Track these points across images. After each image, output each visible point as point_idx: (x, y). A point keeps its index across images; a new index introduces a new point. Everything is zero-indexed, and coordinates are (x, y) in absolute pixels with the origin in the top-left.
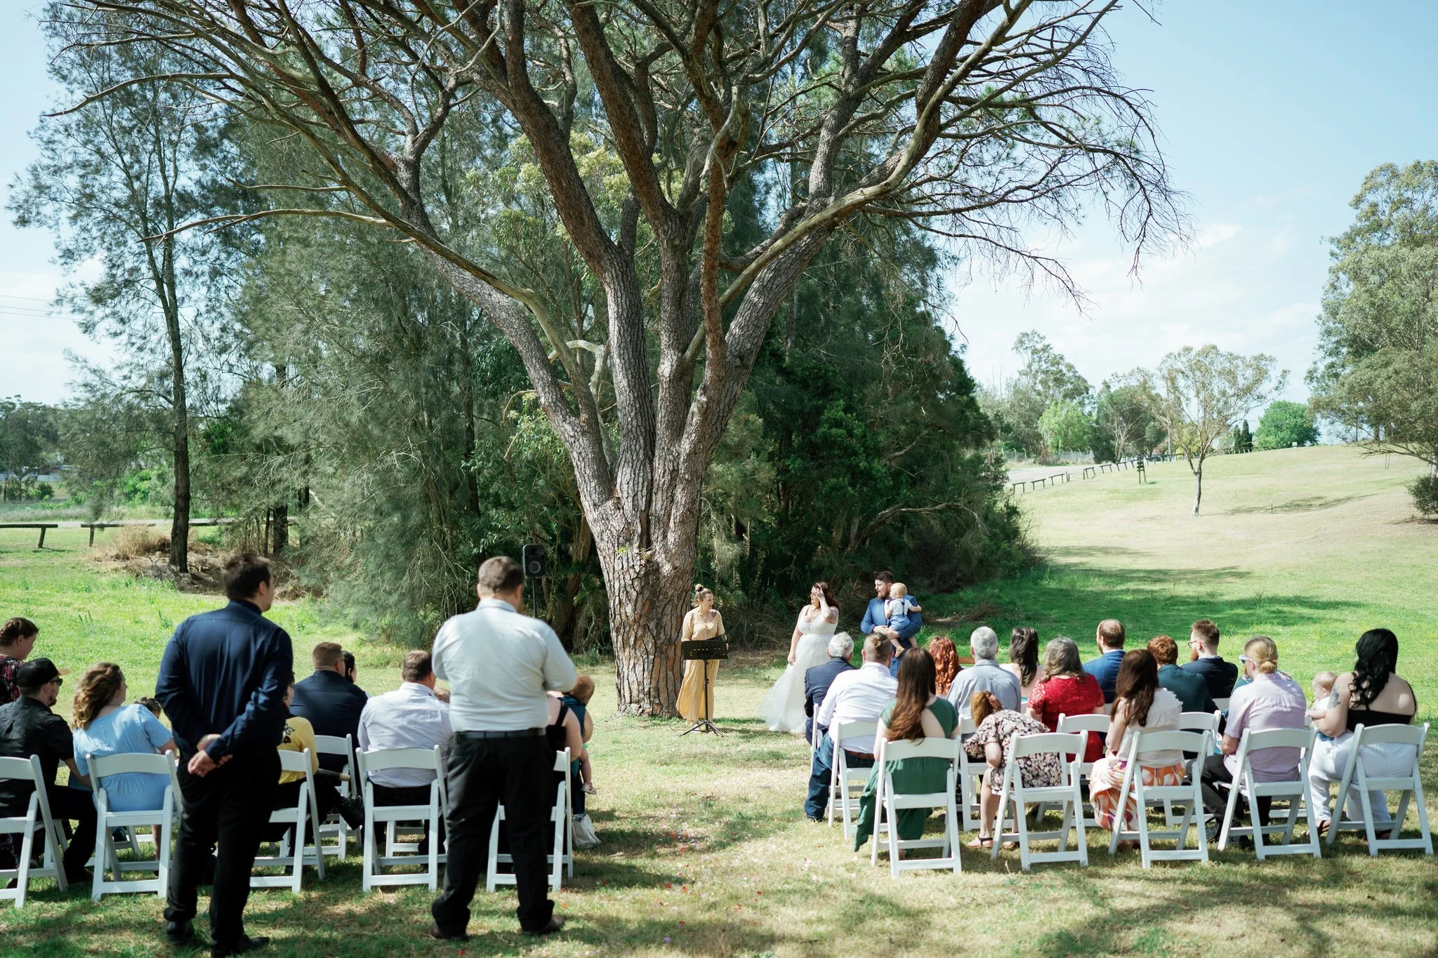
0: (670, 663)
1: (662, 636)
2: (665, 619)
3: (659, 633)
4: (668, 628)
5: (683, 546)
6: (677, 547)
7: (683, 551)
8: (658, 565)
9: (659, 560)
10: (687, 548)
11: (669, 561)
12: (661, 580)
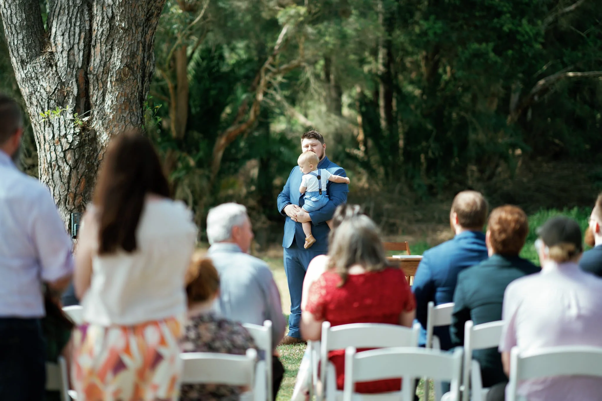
5: (123, 109)
6: (115, 111)
7: (123, 116)
8: (96, 133)
9: (97, 128)
10: (128, 112)
11: (107, 128)
12: (99, 152)
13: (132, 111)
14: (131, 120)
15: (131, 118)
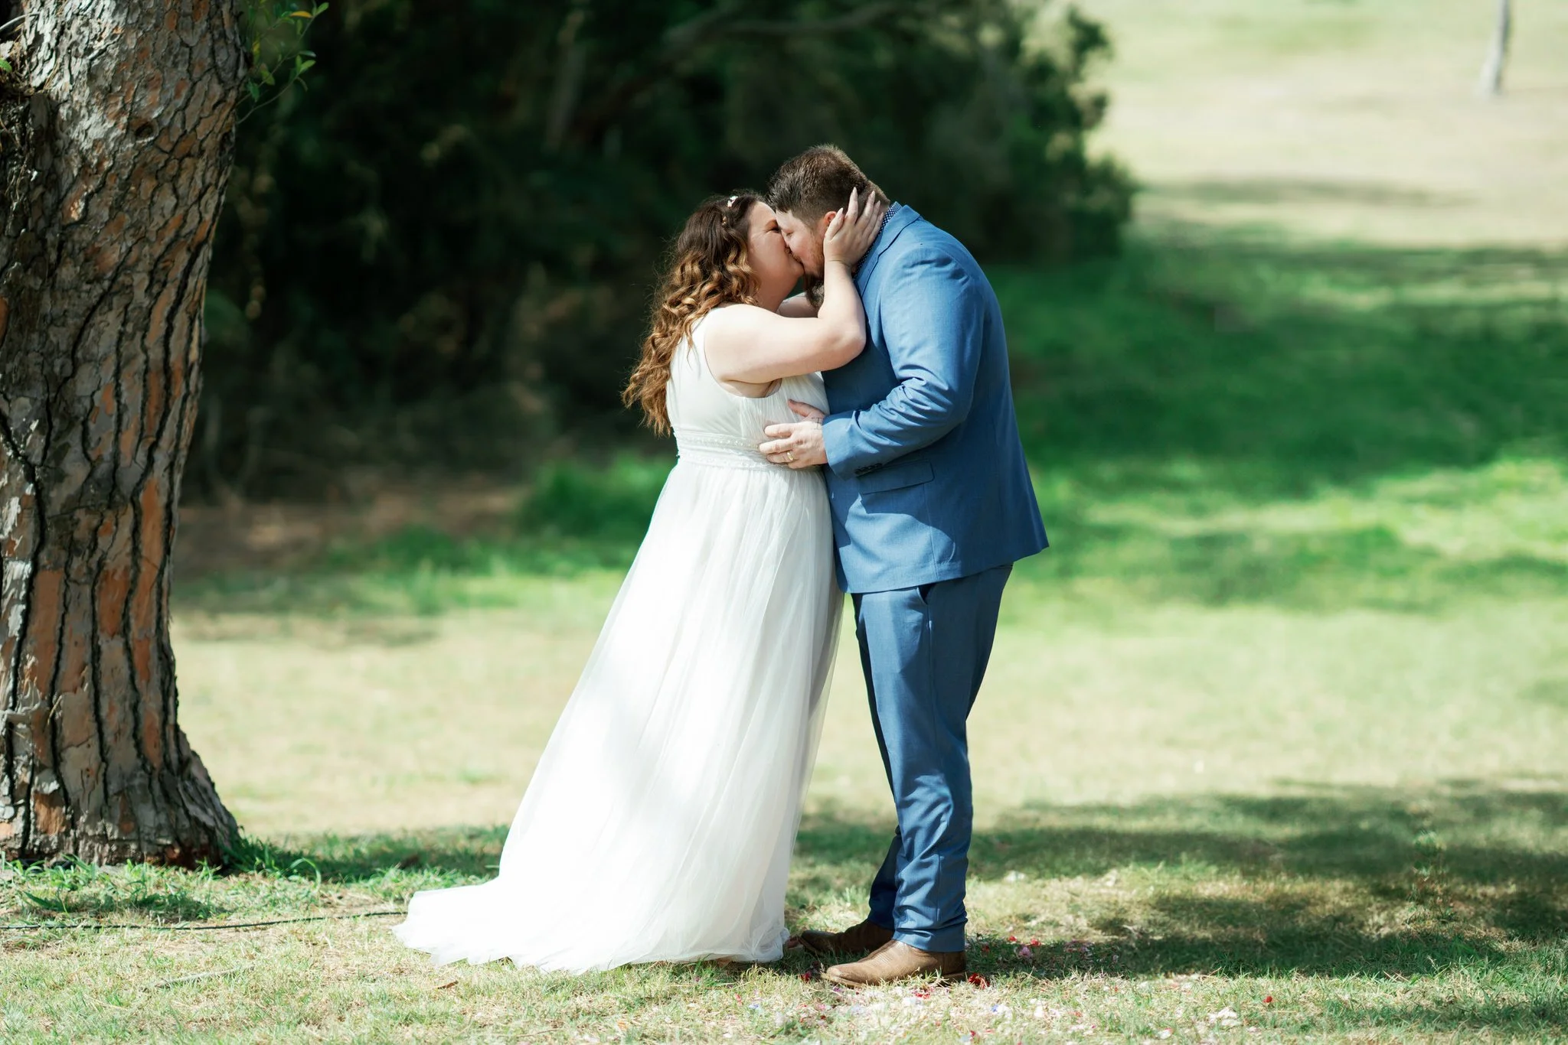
0: (110, 599)
1: (76, 470)
2: (84, 384)
3: (54, 452)
4: (102, 429)
5: (185, 15)
6: (153, 21)
7: (183, 44)
8: (54, 112)
9: (60, 86)
10: (204, 26)
11: (110, 91)
12: (66, 187)
13: (218, 22)
14: (214, 58)
15: (213, 53)
